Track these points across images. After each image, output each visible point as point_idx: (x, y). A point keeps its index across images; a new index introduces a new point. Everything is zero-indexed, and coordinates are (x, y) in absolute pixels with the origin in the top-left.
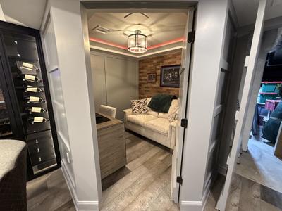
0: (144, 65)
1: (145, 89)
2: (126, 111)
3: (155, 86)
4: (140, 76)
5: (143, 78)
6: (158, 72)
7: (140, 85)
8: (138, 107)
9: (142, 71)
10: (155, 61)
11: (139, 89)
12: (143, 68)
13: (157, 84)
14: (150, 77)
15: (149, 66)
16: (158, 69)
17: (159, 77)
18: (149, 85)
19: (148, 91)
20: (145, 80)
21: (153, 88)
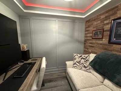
0: (90, 23)
1: (90, 45)
2: (67, 63)
3: (101, 42)
4: (86, 34)
5: (88, 35)
6: (108, 27)
7: (85, 41)
8: (79, 62)
9: (88, 29)
10: (102, 17)
11: (85, 44)
12: (89, 27)
13: (105, 41)
14: (96, 34)
15: (95, 23)
16: (108, 24)
17: (109, 33)
18: (94, 41)
19: (93, 47)
20: (90, 37)
21: (98, 44)
